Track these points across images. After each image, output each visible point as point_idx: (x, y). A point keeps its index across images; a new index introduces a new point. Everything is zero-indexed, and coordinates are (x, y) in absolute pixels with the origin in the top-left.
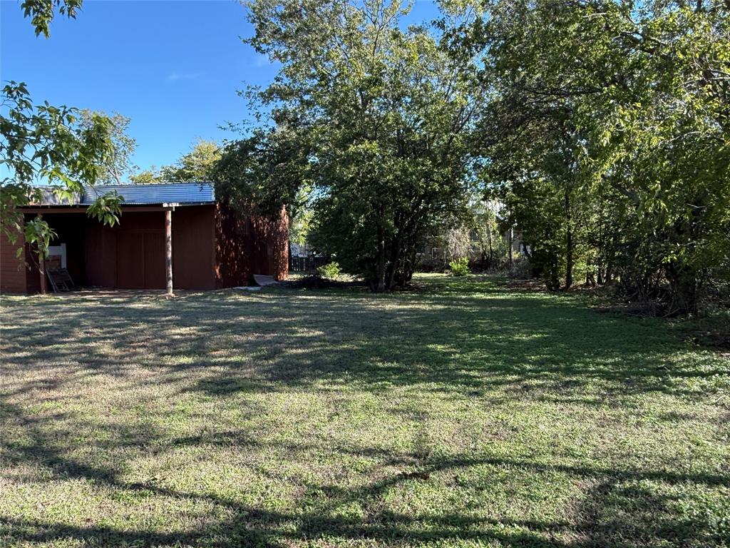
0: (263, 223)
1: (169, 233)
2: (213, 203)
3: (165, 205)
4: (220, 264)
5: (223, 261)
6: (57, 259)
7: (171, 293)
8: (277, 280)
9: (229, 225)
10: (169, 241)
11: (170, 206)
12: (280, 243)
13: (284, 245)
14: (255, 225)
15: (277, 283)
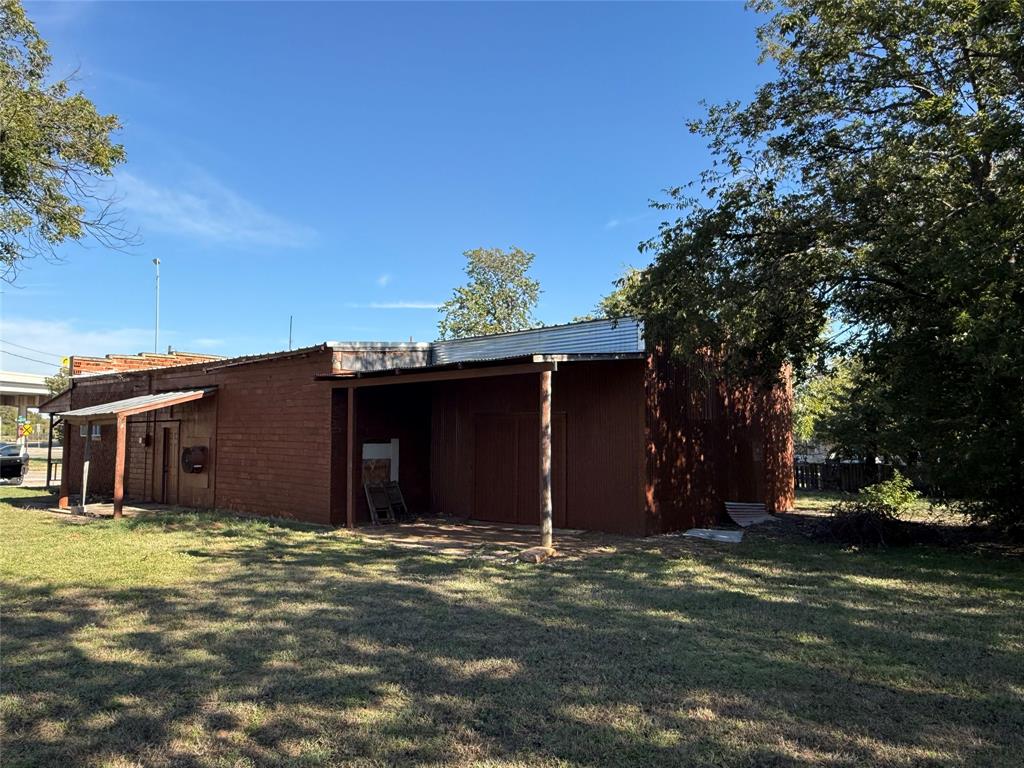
0: (743, 398)
1: (547, 418)
2: (641, 356)
3: (538, 359)
4: (656, 481)
5: (662, 474)
6: (384, 465)
7: (549, 546)
8: (772, 512)
9: (672, 402)
10: (545, 434)
11: (549, 360)
12: (777, 436)
13: (785, 442)
14: (726, 402)
15: (772, 518)
